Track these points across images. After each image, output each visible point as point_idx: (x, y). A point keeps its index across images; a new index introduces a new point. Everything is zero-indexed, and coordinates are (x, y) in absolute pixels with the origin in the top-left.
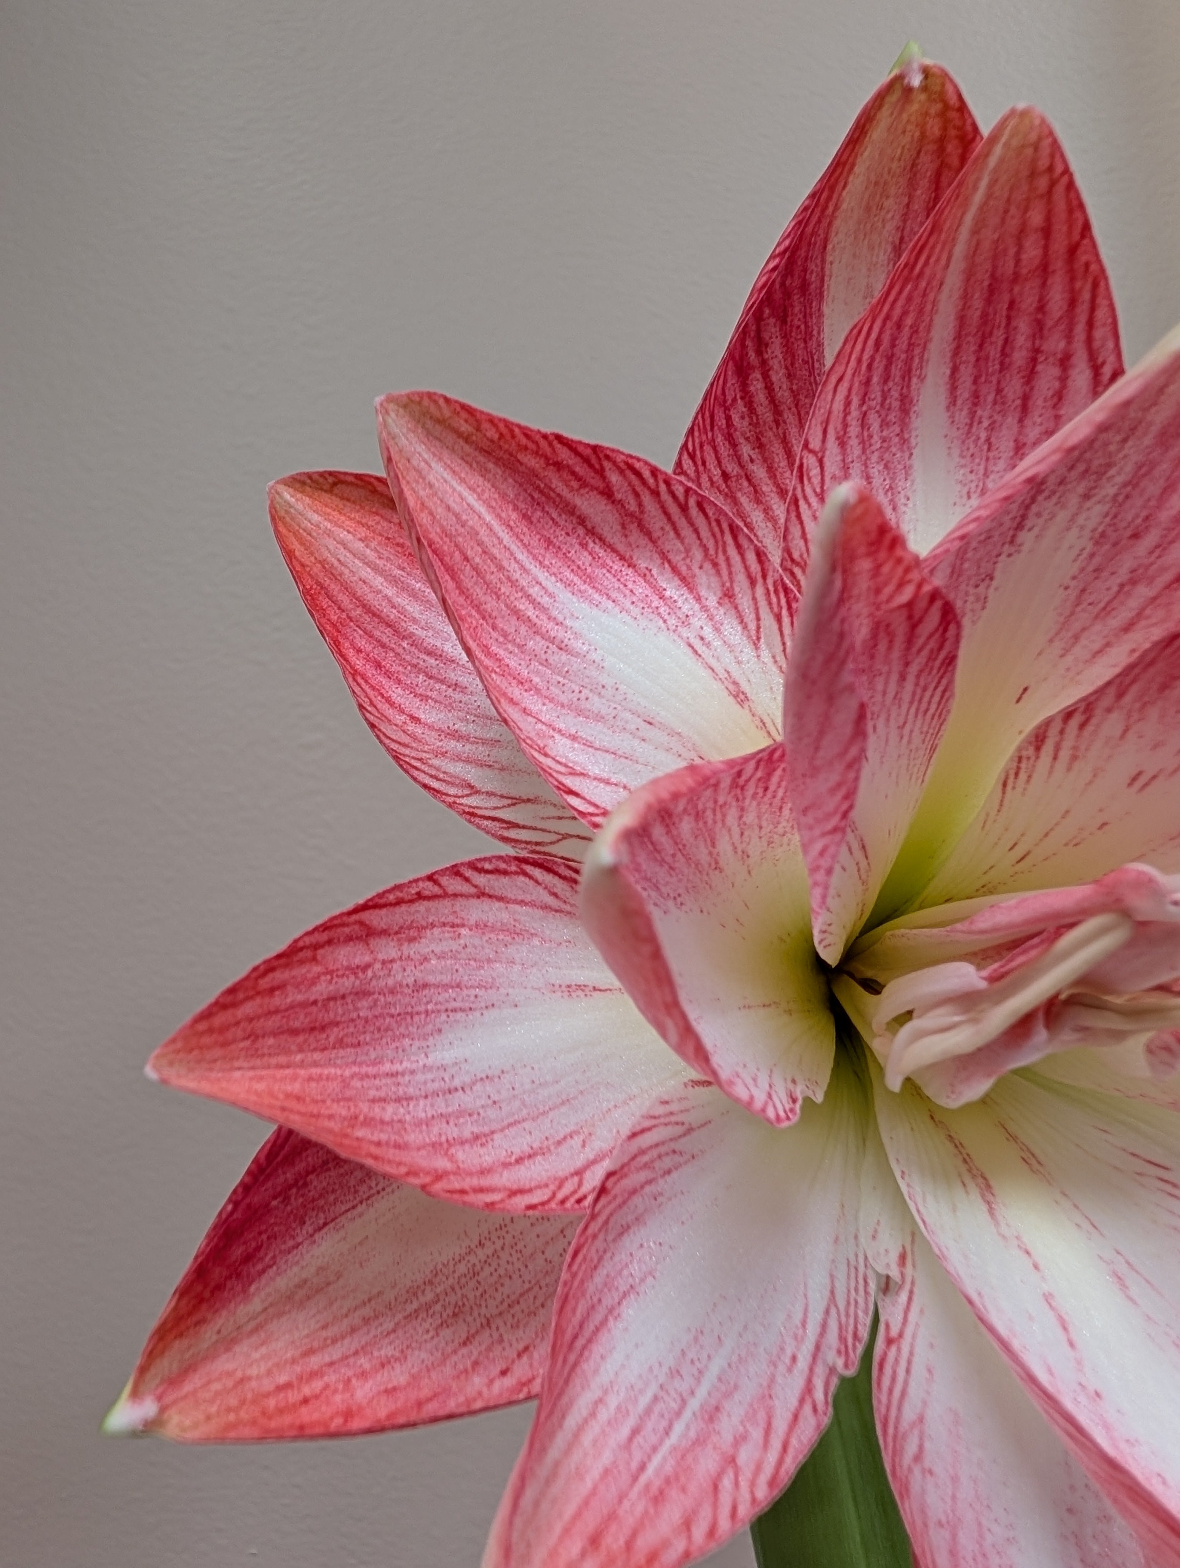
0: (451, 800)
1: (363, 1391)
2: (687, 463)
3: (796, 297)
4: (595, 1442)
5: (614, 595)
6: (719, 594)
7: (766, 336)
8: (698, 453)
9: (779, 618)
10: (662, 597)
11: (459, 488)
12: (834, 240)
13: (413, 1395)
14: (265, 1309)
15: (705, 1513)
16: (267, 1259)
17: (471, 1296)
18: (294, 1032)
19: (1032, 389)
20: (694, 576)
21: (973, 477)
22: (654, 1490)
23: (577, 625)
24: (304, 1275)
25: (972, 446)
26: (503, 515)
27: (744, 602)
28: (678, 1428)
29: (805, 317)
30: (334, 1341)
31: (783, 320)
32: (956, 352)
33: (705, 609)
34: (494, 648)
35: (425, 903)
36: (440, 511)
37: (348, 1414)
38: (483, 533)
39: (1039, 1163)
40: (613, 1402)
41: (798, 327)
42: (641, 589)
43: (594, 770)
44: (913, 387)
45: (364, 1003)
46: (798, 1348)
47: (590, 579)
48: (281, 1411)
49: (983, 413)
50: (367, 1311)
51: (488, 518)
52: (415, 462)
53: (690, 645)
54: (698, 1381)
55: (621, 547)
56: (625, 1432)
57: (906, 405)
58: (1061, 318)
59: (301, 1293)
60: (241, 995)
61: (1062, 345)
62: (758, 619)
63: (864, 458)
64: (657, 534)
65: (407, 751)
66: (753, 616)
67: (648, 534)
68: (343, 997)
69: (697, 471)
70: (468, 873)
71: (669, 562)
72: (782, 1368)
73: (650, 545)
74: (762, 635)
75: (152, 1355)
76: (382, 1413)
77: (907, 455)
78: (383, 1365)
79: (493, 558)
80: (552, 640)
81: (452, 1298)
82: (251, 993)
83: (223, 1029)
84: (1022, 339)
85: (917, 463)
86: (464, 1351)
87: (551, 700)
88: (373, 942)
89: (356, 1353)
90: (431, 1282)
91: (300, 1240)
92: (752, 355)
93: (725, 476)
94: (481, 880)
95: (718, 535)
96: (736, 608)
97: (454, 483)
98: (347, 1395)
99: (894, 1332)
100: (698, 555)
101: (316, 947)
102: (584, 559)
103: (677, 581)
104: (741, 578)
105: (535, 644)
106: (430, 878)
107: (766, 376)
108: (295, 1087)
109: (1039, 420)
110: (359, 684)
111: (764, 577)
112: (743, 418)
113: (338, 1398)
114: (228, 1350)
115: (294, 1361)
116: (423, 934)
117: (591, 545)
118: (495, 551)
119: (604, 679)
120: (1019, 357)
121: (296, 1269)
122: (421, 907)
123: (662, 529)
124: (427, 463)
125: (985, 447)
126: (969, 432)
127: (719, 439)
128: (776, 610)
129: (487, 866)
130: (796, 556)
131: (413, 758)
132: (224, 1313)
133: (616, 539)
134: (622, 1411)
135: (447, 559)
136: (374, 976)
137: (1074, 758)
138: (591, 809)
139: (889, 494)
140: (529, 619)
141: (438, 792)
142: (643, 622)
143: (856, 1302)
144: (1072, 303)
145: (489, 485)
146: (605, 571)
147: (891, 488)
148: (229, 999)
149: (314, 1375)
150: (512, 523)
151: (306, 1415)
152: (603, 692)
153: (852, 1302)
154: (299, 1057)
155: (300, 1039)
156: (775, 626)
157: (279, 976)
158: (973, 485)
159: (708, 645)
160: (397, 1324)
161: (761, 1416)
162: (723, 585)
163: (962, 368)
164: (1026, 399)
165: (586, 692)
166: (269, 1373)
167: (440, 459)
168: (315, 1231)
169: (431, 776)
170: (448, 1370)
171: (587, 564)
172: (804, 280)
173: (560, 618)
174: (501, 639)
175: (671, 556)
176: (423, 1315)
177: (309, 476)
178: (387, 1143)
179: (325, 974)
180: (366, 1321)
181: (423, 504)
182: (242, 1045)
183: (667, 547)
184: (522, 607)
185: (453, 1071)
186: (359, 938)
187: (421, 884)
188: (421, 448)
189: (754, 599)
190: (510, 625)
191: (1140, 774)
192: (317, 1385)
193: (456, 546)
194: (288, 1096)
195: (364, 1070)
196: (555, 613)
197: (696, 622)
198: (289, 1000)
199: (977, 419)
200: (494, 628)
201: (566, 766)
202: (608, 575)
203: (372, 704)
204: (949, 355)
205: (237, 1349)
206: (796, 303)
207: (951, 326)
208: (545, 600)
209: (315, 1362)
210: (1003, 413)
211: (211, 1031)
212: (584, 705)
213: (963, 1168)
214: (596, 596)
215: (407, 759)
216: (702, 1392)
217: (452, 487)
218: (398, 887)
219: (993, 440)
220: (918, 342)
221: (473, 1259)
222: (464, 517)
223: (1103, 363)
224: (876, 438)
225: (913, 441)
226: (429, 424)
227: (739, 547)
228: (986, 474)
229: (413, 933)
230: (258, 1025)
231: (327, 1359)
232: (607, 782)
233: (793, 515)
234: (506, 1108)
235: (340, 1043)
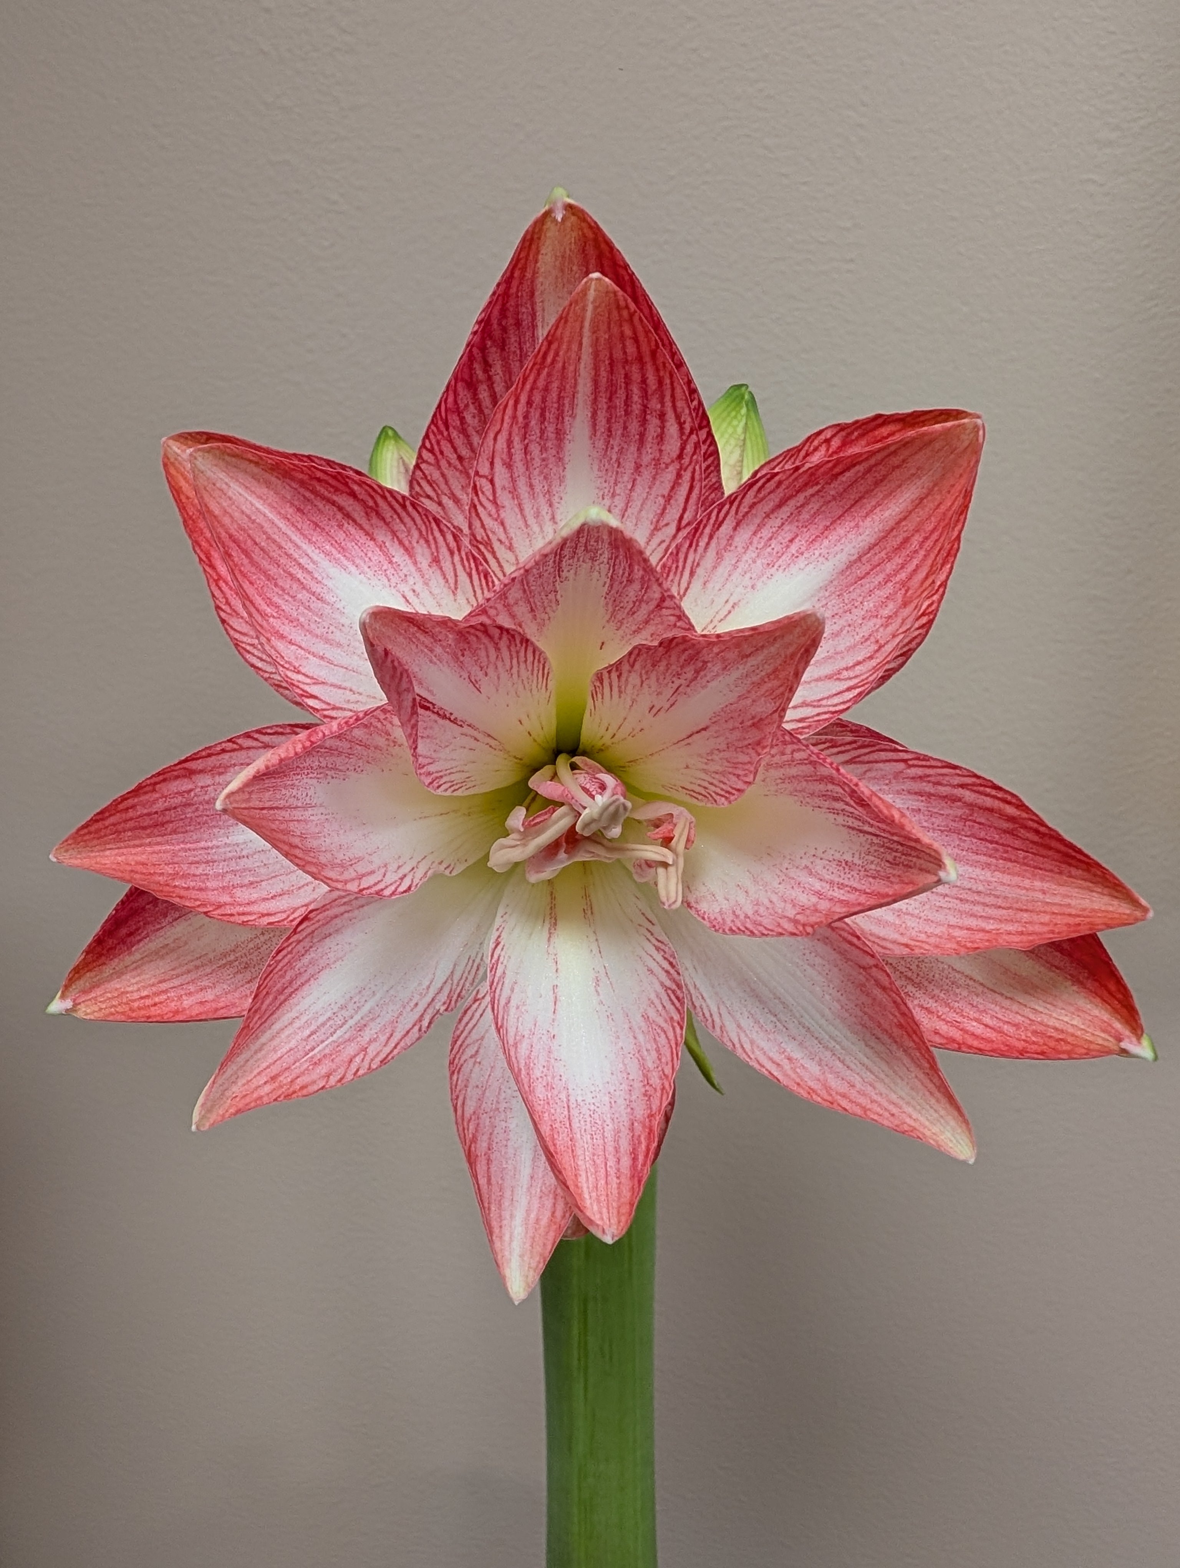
0: (266, 675)
1: (187, 1002)
2: (426, 455)
3: (511, 332)
4: (288, 1036)
5: (358, 561)
6: (430, 560)
7: (490, 360)
8: (436, 447)
9: (470, 576)
10: (391, 562)
11: (249, 498)
12: (539, 288)
13: (214, 1005)
14: (142, 958)
15: (341, 1071)
16: (143, 934)
17: (255, 959)
18: (144, 828)
19: (645, 429)
20: (413, 548)
21: (606, 485)
22: (315, 1060)
23: (329, 583)
24: (166, 942)
25: (607, 464)
26: (283, 512)
27: (447, 565)
28: (339, 1033)
29: (520, 344)
30: (178, 976)
31: (503, 346)
32: (595, 401)
33: (419, 570)
34: (276, 599)
35: (229, 754)
36: (237, 515)
37: (177, 1012)
38: (266, 526)
39: (592, 913)
40: (304, 1018)
41: (515, 352)
42: (377, 556)
43: (332, 680)
44: (567, 423)
45: (189, 810)
46: (421, 999)
47: (343, 550)
48: (139, 1008)
49: (615, 442)
50: (198, 963)
51: (271, 516)
52: (218, 485)
53: (404, 597)
54: (356, 1012)
55: (367, 527)
56: (308, 1032)
57: (560, 435)
58: (656, 390)
59: (164, 951)
60: (107, 814)
61: (659, 406)
62: (456, 576)
63: (527, 473)
64: (389, 520)
65: (245, 639)
66: (452, 574)
67: (383, 519)
68: (175, 808)
69: (436, 458)
70: (256, 736)
71: (397, 537)
72: (408, 1009)
73: (385, 527)
74: (459, 587)
75: (71, 981)
76: (194, 1013)
77: (561, 468)
78: (201, 990)
79: (274, 541)
80: (314, 594)
81: (245, 959)
82: (113, 812)
83: (97, 831)
84: (636, 397)
85: (568, 473)
86: (248, 986)
87: (310, 632)
88: (194, 777)
89: (188, 983)
90: (234, 951)
91: (163, 925)
92: (480, 373)
93: (460, 458)
94: (266, 739)
95: (428, 523)
96: (441, 569)
97: (246, 495)
98: (179, 1003)
99: (480, 996)
100: (416, 534)
101: (156, 784)
102: (341, 536)
103: (402, 551)
104: (444, 551)
105: (303, 596)
106: (230, 741)
107: (491, 387)
108: (143, 858)
109: (650, 451)
110: (220, 588)
111: (459, 550)
112: (474, 417)
113: (173, 1004)
114: (118, 977)
115: (153, 985)
116: (228, 770)
117: (346, 525)
118: (276, 537)
119: (343, 620)
120: (636, 408)
121: (161, 939)
122: (226, 756)
123: (391, 517)
124: (226, 484)
125: (616, 465)
126: (605, 454)
127: (454, 434)
128: (468, 570)
129: (269, 731)
130: (479, 538)
131: (249, 644)
132: (116, 960)
133: (363, 521)
134: (308, 1023)
135: (242, 545)
136: (196, 795)
137: (620, 692)
138: (324, 706)
139: (547, 496)
140: (299, 580)
141: (260, 669)
142: (374, 581)
143: (467, 978)
144: (660, 382)
145: (272, 493)
146: (353, 544)
147: (548, 491)
148: (100, 816)
149: (165, 992)
150: (289, 516)
151: (154, 1011)
152: (343, 628)
153: (464, 978)
154: (148, 840)
155: (149, 831)
156: (468, 581)
157: (130, 802)
158: (606, 491)
159: (418, 596)
160: (213, 970)
161: (389, 1030)
162: (432, 554)
163: (599, 412)
164: (642, 435)
165: (332, 628)
166: (138, 990)
167: (237, 480)
168: (173, 921)
169: (258, 658)
170: (237, 995)
171: (342, 539)
172: (518, 320)
173: (320, 578)
174: (280, 592)
175: (398, 534)
176: (228, 966)
177: (190, 434)
178: (193, 888)
179: (161, 798)
180: (197, 967)
181: (225, 511)
182: (111, 837)
183: (396, 528)
184: (294, 572)
185: (242, 847)
186: (185, 776)
187: (224, 745)
188: (222, 475)
189: (453, 563)
190: (287, 584)
191: (653, 706)
192: (163, 997)
193: (249, 536)
194: (137, 863)
195: (189, 846)
196: (316, 575)
197: (411, 581)
198: (139, 813)
199: (610, 446)
200: (276, 585)
201: (312, 678)
202: (356, 547)
203: (228, 603)
204: (589, 403)
205: (124, 977)
206: (512, 336)
207: (589, 385)
208: (311, 567)
209: (164, 986)
210: (628, 443)
211: (90, 833)
212: (331, 636)
213: (548, 912)
214: (345, 562)
215: (244, 645)
216: (357, 1018)
217: (244, 497)
218: (209, 748)
219: (621, 460)
220: (566, 395)
221: (258, 941)
222: (253, 518)
223: (685, 422)
224: (537, 459)
225: (566, 459)
226: (227, 458)
227: (441, 531)
228: (616, 484)
229: (221, 770)
230: (120, 827)
231: (172, 985)
232: (340, 687)
233: (474, 515)
234: (271, 869)
235: (174, 832)
